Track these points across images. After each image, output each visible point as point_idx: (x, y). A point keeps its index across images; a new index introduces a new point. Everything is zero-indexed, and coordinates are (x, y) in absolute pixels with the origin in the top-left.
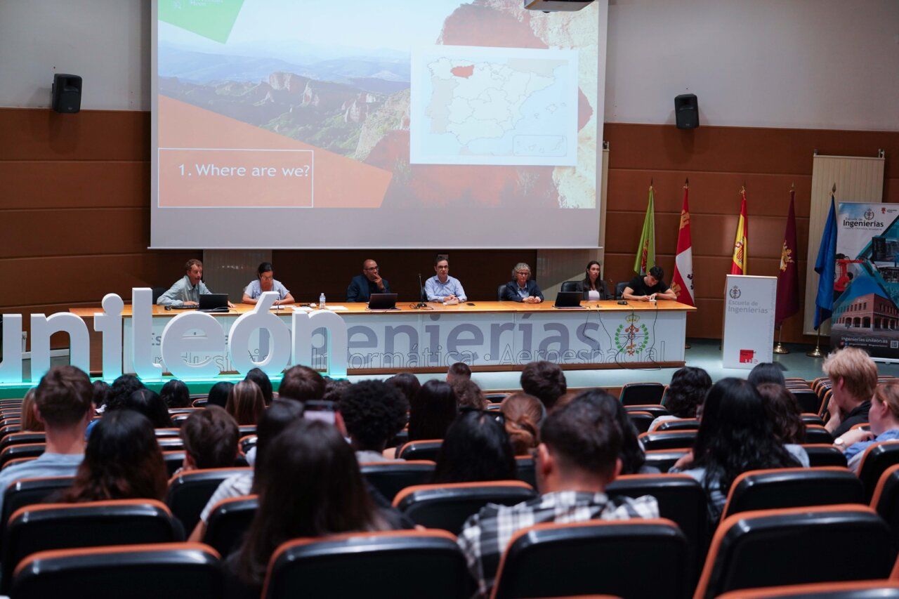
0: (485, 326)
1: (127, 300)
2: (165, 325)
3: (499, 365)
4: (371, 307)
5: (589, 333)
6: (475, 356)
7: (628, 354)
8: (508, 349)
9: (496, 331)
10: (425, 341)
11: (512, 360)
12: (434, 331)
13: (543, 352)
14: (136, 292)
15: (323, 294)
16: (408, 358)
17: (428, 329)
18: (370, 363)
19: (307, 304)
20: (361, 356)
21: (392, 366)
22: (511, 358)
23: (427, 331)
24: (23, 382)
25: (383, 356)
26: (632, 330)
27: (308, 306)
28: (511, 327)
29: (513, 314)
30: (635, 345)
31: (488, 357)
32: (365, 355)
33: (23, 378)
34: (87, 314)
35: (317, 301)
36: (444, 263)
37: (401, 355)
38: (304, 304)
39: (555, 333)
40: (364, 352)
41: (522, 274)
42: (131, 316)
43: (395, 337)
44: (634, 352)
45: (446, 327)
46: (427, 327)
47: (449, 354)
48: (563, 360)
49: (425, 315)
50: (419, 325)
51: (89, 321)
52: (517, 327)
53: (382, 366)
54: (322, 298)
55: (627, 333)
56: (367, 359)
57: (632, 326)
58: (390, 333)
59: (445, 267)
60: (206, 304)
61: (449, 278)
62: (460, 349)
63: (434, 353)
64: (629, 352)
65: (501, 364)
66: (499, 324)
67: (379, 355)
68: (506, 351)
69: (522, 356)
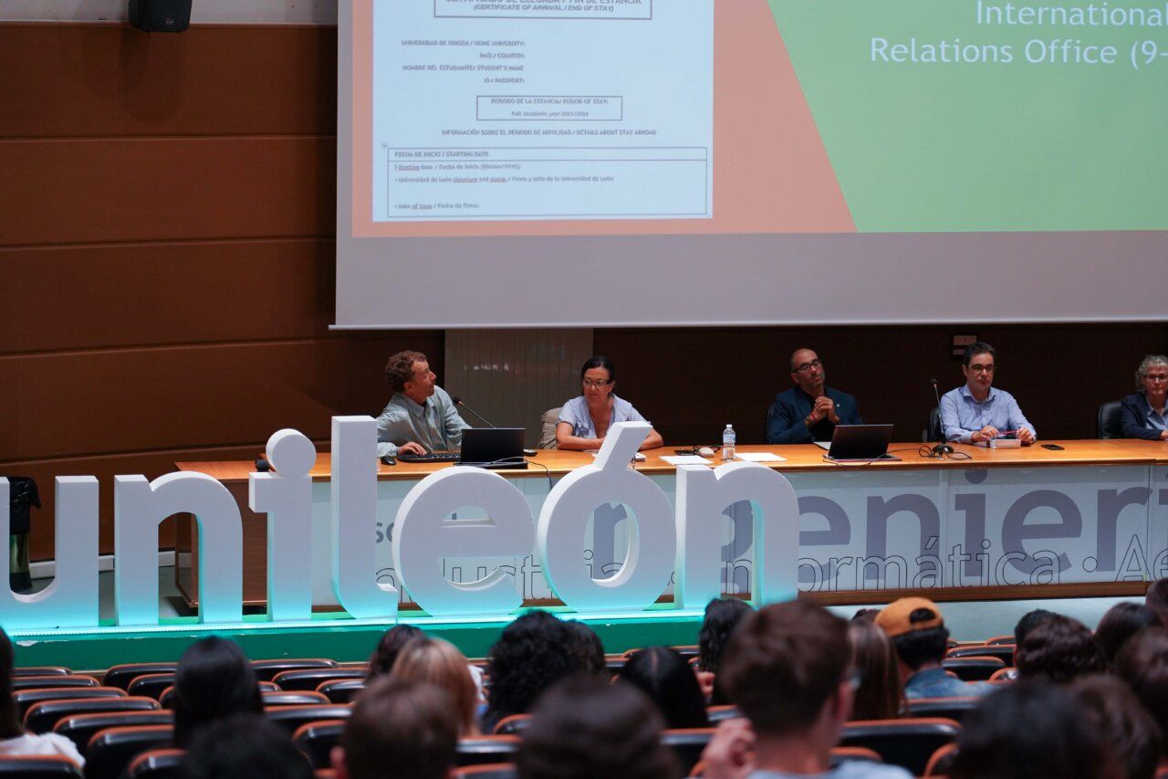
0: (1085, 496)
1: (322, 441)
2: (403, 497)
3: (1116, 583)
4: (834, 453)
6: (1063, 562)
8: (1135, 545)
9: (1110, 506)
10: (953, 529)
11: (1143, 572)
12: (973, 508)
14: (342, 425)
15: (729, 426)
16: (918, 569)
17: (962, 501)
18: (833, 581)
19: (691, 448)
20: (815, 564)
21: (881, 586)
22: (1143, 565)
23: (958, 507)
24: (101, 625)
25: (862, 564)
27: (694, 453)
28: (1141, 496)
29: (1146, 467)
31: (1092, 564)
32: (824, 562)
33: (101, 616)
34: (236, 472)
35: (717, 442)
36: (984, 358)
37: (901, 562)
38: (683, 448)
40: (822, 554)
41: (1153, 377)
42: (328, 479)
43: (889, 520)
45: (999, 498)
46: (958, 497)
47: (1005, 559)
49: (955, 471)
50: (941, 494)
51: (239, 489)
52: (1154, 497)
53: (860, 587)
54: (729, 436)
56: (827, 571)
58: (878, 512)
59: (988, 367)
60: (477, 449)
61: (994, 391)
62: (1031, 546)
63: (974, 557)
65: (1120, 579)
66: (1115, 491)
67: (854, 561)
68: (1131, 551)
69: (1165, 561)
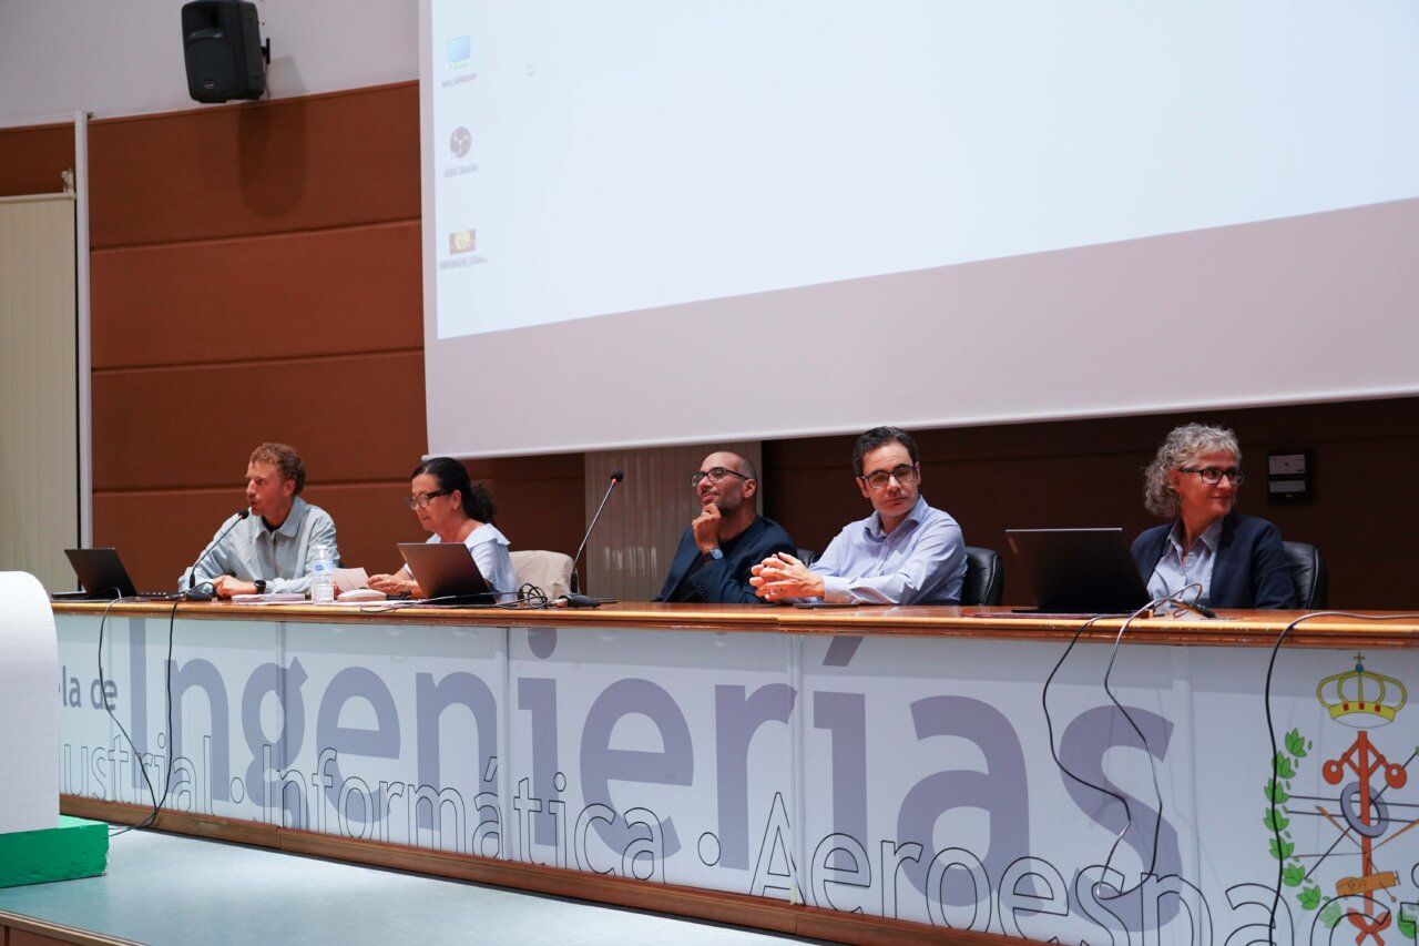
0: (695, 697)
3: (748, 896)
5: (1124, 766)
6: (668, 837)
7: (1348, 930)
8: (779, 818)
11: (794, 882)
13: (913, 851)
16: (478, 818)
18: (384, 823)
20: (365, 790)
21: (437, 844)
22: (794, 866)
25: (414, 799)
26: (1364, 772)
28: (783, 705)
30: (1390, 879)
31: (711, 849)
37: (457, 801)
39: (963, 755)
43: (442, 717)
44: (1384, 922)
46: (522, 683)
47: (586, 816)
48: (1007, 914)
52: (806, 706)
55: (1335, 791)
56: (377, 804)
57: (1363, 743)
62: (624, 794)
63: (546, 806)
64: (1353, 916)
65: (758, 891)
66: (742, 689)
67: (406, 787)
68: (772, 829)
69: (831, 863)
